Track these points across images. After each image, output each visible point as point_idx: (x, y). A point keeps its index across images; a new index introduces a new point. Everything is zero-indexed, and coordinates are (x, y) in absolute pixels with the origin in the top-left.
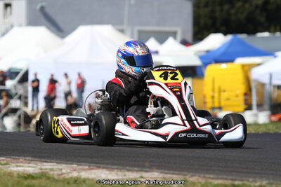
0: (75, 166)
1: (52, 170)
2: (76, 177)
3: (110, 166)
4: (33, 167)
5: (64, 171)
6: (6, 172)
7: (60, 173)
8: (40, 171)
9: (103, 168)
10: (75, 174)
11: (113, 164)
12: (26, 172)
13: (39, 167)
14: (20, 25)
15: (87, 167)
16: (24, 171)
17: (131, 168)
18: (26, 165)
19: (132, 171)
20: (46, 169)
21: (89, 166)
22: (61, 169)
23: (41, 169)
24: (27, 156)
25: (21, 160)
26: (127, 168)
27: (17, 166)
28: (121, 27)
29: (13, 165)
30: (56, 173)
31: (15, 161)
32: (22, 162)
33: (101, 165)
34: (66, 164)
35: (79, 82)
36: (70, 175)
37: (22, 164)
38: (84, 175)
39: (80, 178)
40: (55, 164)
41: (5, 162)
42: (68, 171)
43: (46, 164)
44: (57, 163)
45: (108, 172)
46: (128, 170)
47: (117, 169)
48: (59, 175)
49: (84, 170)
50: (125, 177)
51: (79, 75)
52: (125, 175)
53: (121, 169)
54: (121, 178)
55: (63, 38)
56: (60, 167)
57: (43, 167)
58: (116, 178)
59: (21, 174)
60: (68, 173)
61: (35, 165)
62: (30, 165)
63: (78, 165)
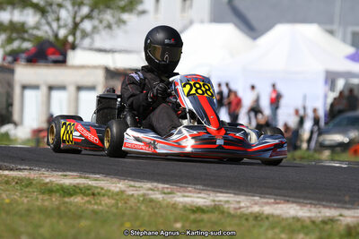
0: (257, 198)
1: (227, 202)
2: (258, 212)
3: (301, 201)
4: (204, 198)
5: (242, 204)
6: (169, 203)
7: (237, 206)
8: (213, 203)
9: (293, 202)
10: (256, 209)
11: (305, 198)
12: (194, 204)
13: (211, 198)
14: (202, 22)
15: (273, 201)
16: (193, 202)
17: (328, 204)
18: (195, 195)
19: (330, 207)
20: (220, 201)
21: (275, 199)
22: (239, 202)
23: (214, 201)
24: (198, 184)
25: (190, 189)
26: (324, 203)
27: (184, 196)
28: (329, 27)
29: (179, 194)
30: (232, 206)
31: (182, 190)
32: (190, 192)
33: (291, 199)
34: (247, 195)
35: (274, 96)
36: (250, 210)
37: (190, 194)
38: (267, 210)
39: (263, 213)
40: (232, 195)
41: (169, 190)
42: (248, 204)
43: (221, 195)
44: (235, 194)
45: (298, 208)
46: (325, 206)
47: (311, 204)
48: (235, 209)
49: (267, 203)
50: (319, 215)
51: (274, 86)
52: (320, 212)
53: (315, 205)
54: (313, 215)
55: (255, 38)
56: (238, 200)
57: (216, 199)
58: (308, 214)
59: (188, 206)
60: (247, 207)
61: (206, 196)
62: (200, 195)
63: (262, 198)
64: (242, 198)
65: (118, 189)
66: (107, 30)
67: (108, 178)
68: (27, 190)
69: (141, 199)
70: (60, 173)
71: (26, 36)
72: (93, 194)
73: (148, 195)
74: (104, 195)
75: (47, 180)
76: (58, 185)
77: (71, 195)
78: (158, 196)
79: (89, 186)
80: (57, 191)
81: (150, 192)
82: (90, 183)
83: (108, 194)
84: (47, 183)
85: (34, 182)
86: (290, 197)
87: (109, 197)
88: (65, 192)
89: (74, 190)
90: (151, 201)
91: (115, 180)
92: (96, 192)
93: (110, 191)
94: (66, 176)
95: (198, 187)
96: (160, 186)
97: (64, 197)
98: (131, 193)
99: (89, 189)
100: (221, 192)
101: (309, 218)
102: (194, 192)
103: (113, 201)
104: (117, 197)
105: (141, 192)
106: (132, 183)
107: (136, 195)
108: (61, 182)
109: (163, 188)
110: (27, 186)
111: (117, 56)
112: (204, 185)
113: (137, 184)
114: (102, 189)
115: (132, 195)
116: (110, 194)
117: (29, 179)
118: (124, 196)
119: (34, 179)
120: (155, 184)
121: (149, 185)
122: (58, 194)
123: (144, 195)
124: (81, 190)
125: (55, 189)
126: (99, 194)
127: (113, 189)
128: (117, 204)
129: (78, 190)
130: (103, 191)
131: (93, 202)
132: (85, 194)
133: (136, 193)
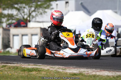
0: (94, 70)
1: (84, 71)
2: (95, 74)
3: (109, 70)
4: (76, 70)
5: (89, 72)
6: (64, 73)
7: (88, 73)
8: (79, 72)
10: (94, 73)
11: (110, 69)
12: (73, 72)
13: (79, 70)
15: (99, 70)
16: (72, 72)
17: (118, 71)
18: (73, 70)
19: (119, 72)
20: (82, 71)
21: (100, 70)
22: (88, 71)
23: (79, 71)
25: (71, 67)
26: (117, 70)
27: (69, 70)
28: (115, 11)
30: (86, 73)
31: (69, 68)
32: (71, 68)
33: (106, 69)
34: (90, 69)
36: (92, 74)
37: (71, 69)
38: (98, 73)
39: (96, 75)
40: (86, 69)
41: (64, 68)
42: (91, 72)
44: (86, 68)
45: (108, 72)
46: (117, 71)
47: (112, 71)
48: (87, 74)
50: (115, 74)
52: (116, 73)
53: (114, 71)
54: (114, 74)
55: (90, 16)
56: (88, 70)
57: (80, 70)
58: (112, 74)
59: (71, 73)
60: (91, 73)
62: (75, 69)
63: (95, 69)
64: (89, 70)
65: (47, 69)
66: (41, 15)
67: (43, 65)
68: (16, 70)
69: (55, 71)
70: (27, 64)
71: (13, 18)
72: (39, 71)
73: (57, 70)
74: (42, 71)
75: (23, 67)
76: (27, 68)
77: (31, 71)
78: (61, 70)
79: (37, 68)
80: (27, 70)
81: (58, 69)
82: (38, 67)
83: (43, 70)
84: (23, 68)
85: (19, 68)
86: (105, 69)
87: (44, 71)
88: (29, 70)
89: (32, 70)
90: (58, 72)
91: (46, 66)
92: (40, 70)
93: (44, 69)
94: (29, 65)
95: (74, 67)
96: (61, 67)
97: (29, 72)
100: (82, 68)
101: (112, 75)
102: (73, 69)
103: (46, 73)
104: (47, 71)
105: (55, 69)
106: (52, 66)
107: (53, 71)
108: (28, 67)
109: (62, 68)
110: (16, 69)
111: (44, 24)
112: (76, 66)
113: (53, 67)
114: (42, 69)
115: (52, 70)
117: (17, 67)
118: (50, 71)
120: (60, 66)
121: (57, 67)
123: (56, 70)
124: (35, 69)
125: (26, 69)
126: (41, 70)
127: (45, 69)
128: (47, 74)
129: (34, 70)
130: (42, 70)
131: (39, 73)
132: (36, 71)
133: (53, 70)
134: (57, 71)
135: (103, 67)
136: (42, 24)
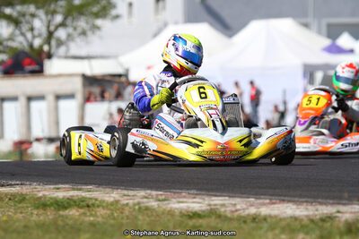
0: (253, 199)
1: (223, 205)
2: (255, 214)
3: (296, 199)
4: (199, 203)
5: (238, 207)
6: (165, 210)
7: (233, 209)
8: (208, 208)
9: (289, 201)
10: (253, 211)
11: (301, 196)
12: (190, 209)
13: (206, 202)
14: (176, 23)
15: (268, 201)
16: (189, 207)
17: (324, 201)
18: (191, 200)
19: (326, 204)
20: (215, 205)
21: (271, 199)
22: (235, 205)
23: (210, 205)
24: (191, 189)
25: (184, 194)
26: (320, 200)
27: (179, 202)
29: (174, 200)
30: (228, 209)
31: (177, 195)
32: (185, 197)
33: (286, 198)
36: (247, 212)
37: (185, 200)
38: (265, 211)
39: (260, 215)
40: (227, 198)
41: (163, 197)
42: (244, 206)
43: (216, 198)
44: (230, 197)
45: (295, 207)
46: (321, 204)
47: (307, 202)
48: (232, 212)
49: (264, 204)
50: (317, 212)
51: (252, 83)
52: (317, 210)
53: (311, 203)
54: (311, 213)
55: (230, 36)
56: (234, 202)
57: (212, 203)
58: (305, 213)
59: (184, 211)
60: (244, 209)
61: (201, 201)
62: (194, 200)
63: (256, 198)
64: (237, 200)
65: (112, 199)
66: (82, 37)
67: (101, 189)
68: (20, 205)
69: (137, 207)
70: (52, 187)
71: (1, 48)
72: (88, 206)
73: (143, 202)
74: (98, 206)
75: (40, 194)
76: (51, 198)
77: (65, 208)
78: (154, 204)
79: (83, 197)
80: (52, 204)
81: (145, 200)
82: (83, 194)
83: (102, 204)
84: (40, 198)
85: (27, 197)
86: (285, 196)
87: (103, 208)
88: (58, 205)
89: (68, 203)
90: (147, 209)
91: (108, 190)
92: (90, 203)
93: (104, 201)
94: (58, 189)
95: (192, 192)
96: (154, 193)
97: (59, 210)
98: (126, 202)
99: (83, 201)
100: (216, 196)
101: (307, 216)
102: (189, 198)
103: (109, 212)
104: (112, 208)
105: (136, 201)
106: (126, 192)
107: (130, 205)
108: (55, 195)
109: (157, 195)
110: (20, 202)
111: (94, 62)
112: (198, 190)
113: (131, 193)
114: (96, 200)
115: (127, 204)
116: (104, 204)
117: (22, 194)
118: (119, 206)
119: (26, 195)
120: (149, 192)
121: (142, 193)
122: (52, 208)
123: (139, 203)
124: (75, 202)
125: (48, 203)
126: (93, 205)
127: (107, 199)
128: (113, 214)
129: (72, 203)
130: (97, 202)
131: (88, 214)
132: (79, 206)
133: (131, 202)
134: (142, 205)
135: (277, 191)
136: (86, 62)
